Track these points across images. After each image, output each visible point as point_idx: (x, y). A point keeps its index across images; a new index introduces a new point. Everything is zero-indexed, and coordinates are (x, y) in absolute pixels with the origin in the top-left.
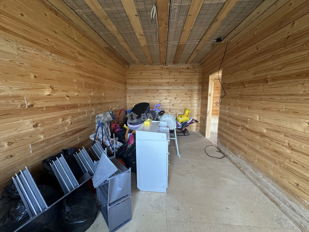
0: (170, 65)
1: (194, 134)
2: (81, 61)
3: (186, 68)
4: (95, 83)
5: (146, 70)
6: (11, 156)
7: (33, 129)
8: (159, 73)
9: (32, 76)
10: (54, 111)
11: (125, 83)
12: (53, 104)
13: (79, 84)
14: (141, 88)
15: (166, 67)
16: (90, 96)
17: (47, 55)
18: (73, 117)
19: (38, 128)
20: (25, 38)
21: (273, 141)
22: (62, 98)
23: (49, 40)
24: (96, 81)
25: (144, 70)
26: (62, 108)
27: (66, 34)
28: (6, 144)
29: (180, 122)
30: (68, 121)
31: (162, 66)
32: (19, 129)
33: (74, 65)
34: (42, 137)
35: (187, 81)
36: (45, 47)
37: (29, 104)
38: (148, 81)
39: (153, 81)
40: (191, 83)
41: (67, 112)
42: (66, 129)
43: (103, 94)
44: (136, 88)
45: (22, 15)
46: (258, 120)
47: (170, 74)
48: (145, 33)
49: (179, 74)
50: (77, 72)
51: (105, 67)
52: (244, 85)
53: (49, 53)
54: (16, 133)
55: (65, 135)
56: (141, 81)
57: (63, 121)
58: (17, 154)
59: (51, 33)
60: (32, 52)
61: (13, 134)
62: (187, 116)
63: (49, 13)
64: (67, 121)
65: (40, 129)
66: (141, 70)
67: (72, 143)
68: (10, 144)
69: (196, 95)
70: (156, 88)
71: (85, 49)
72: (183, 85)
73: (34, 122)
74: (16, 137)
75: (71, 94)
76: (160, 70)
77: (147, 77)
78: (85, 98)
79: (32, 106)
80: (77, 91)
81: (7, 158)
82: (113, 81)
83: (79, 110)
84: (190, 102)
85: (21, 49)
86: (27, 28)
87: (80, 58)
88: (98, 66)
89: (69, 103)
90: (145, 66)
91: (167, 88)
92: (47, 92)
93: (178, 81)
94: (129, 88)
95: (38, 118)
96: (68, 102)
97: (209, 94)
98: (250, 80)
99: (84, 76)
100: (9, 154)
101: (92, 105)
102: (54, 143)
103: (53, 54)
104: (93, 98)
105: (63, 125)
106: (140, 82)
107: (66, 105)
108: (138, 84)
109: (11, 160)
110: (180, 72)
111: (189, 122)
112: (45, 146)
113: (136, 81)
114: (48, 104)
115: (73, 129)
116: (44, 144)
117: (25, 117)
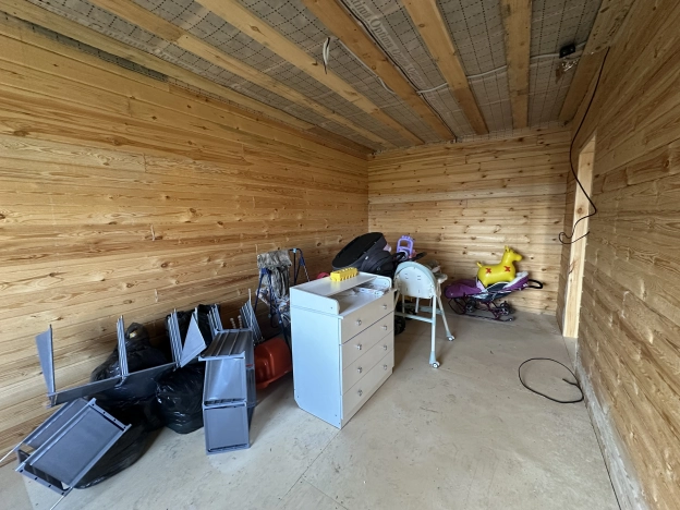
0: (469, 140)
1: (531, 319)
2: (250, 164)
3: (515, 140)
4: (279, 197)
5: (410, 159)
6: (131, 302)
7: (160, 270)
8: (439, 163)
9: (163, 196)
10: (194, 245)
11: (366, 192)
12: (194, 235)
13: (244, 202)
14: (397, 200)
15: (459, 145)
16: (267, 221)
17: (188, 164)
18: (228, 256)
19: (169, 269)
20: (156, 148)
21: (665, 377)
22: (211, 226)
23: (192, 141)
24: (283, 193)
25: (404, 160)
26: (210, 241)
27: (222, 126)
28: (125, 285)
29: (485, 283)
30: (220, 261)
31: (449, 144)
32: (142, 268)
33: (236, 172)
34: (173, 281)
35: (518, 175)
36: (184, 153)
37: (157, 235)
38: (413, 183)
39: (423, 182)
40: (532, 180)
41: (218, 247)
42: (215, 274)
43: (299, 217)
44: (387, 200)
45: (154, 118)
46: (641, 296)
47: (470, 161)
48: (356, 88)
49: (492, 158)
50: (241, 182)
51: (308, 165)
52: (626, 181)
53: (191, 161)
54: (137, 273)
55: (213, 284)
56: (398, 184)
57: (209, 260)
58: (137, 300)
59: (196, 131)
60: (165, 163)
61: (134, 273)
62: (508, 269)
63: (195, 103)
64: (218, 261)
65: (171, 270)
66: (399, 161)
67: (224, 298)
68: (129, 286)
69: (546, 212)
70: (432, 199)
71: (260, 141)
72: (505, 187)
73: (163, 259)
74: (139, 277)
75: (226, 219)
76: (442, 154)
77: (412, 174)
78: (255, 224)
79: (161, 237)
80: (240, 214)
81: (125, 302)
82: (329, 189)
83: (241, 245)
84: (527, 232)
85: (151, 163)
86: (161, 134)
87: (248, 158)
88: (288, 166)
89: (221, 234)
90: (408, 151)
91: (460, 196)
92: (184, 219)
93: (487, 178)
94: (375, 200)
95: (169, 254)
96: (220, 232)
97: (576, 208)
98: (636, 162)
99: (255, 188)
100: (128, 298)
101: (271, 236)
102: (192, 293)
103: (197, 162)
104: (272, 224)
105: (209, 269)
106: (395, 186)
107: (216, 237)
108: (392, 191)
109: (129, 306)
110: (496, 154)
111: (509, 285)
112: (177, 296)
113: (387, 185)
114: (185, 236)
115: (227, 275)
116: (176, 292)
117: (150, 253)
